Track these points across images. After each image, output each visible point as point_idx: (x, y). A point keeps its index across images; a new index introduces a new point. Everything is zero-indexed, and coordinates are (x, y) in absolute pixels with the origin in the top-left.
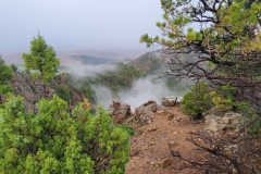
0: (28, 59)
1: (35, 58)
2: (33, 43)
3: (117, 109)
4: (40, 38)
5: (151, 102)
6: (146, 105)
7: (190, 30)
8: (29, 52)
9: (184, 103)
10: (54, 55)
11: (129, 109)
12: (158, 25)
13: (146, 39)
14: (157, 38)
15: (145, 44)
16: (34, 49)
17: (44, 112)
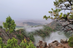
0: (5, 24)
1: (7, 24)
2: (7, 19)
3: (41, 44)
4: (10, 17)
5: (56, 41)
6: (53, 42)
7: (61, 14)
8: (5, 22)
9: (69, 41)
10: (14, 23)
11: (46, 44)
12: (49, 12)
13: (45, 17)
14: (49, 17)
15: (45, 19)
16: (7, 21)
17: (9, 44)
